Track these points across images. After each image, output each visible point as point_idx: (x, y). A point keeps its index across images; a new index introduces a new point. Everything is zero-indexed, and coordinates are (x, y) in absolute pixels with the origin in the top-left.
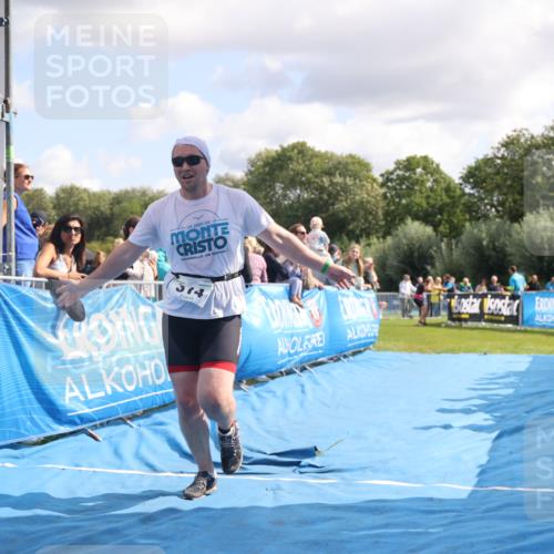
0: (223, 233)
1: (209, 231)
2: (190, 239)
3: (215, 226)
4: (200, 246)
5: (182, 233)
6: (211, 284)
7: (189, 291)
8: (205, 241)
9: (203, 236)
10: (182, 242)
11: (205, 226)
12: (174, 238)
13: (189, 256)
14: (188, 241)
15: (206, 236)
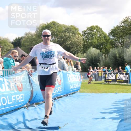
0: (54, 53)
5: (43, 53)
6: (50, 66)
7: (44, 68)
8: (49, 55)
9: (49, 54)
10: (43, 55)
11: (49, 52)
12: (41, 54)
13: (45, 58)
14: (45, 55)
15: (50, 54)
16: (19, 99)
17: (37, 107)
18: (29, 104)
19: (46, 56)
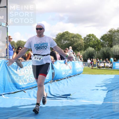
0: (47, 45)
1: (43, 44)
2: (39, 46)
3: (45, 44)
4: (41, 48)
5: (37, 44)
6: (42, 57)
7: (37, 59)
8: (42, 47)
10: (37, 47)
12: (35, 45)
14: (38, 46)
19: (40, 47)
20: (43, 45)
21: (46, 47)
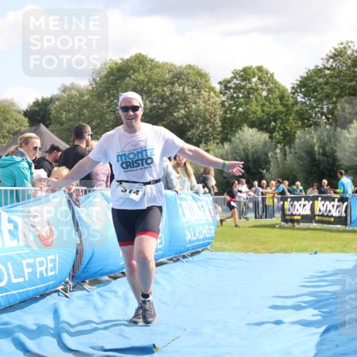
0: (151, 155)
1: (142, 153)
2: (130, 159)
3: (146, 151)
4: (136, 163)
5: (125, 154)
7: (130, 192)
8: (139, 160)
9: (138, 157)
10: (124, 161)
11: (139, 150)
12: (119, 158)
13: (129, 169)
14: (128, 160)
15: (140, 157)
16: (43, 269)
17: (95, 290)
18: (71, 283)
19: (133, 161)
20: (142, 156)
21: (149, 161)
